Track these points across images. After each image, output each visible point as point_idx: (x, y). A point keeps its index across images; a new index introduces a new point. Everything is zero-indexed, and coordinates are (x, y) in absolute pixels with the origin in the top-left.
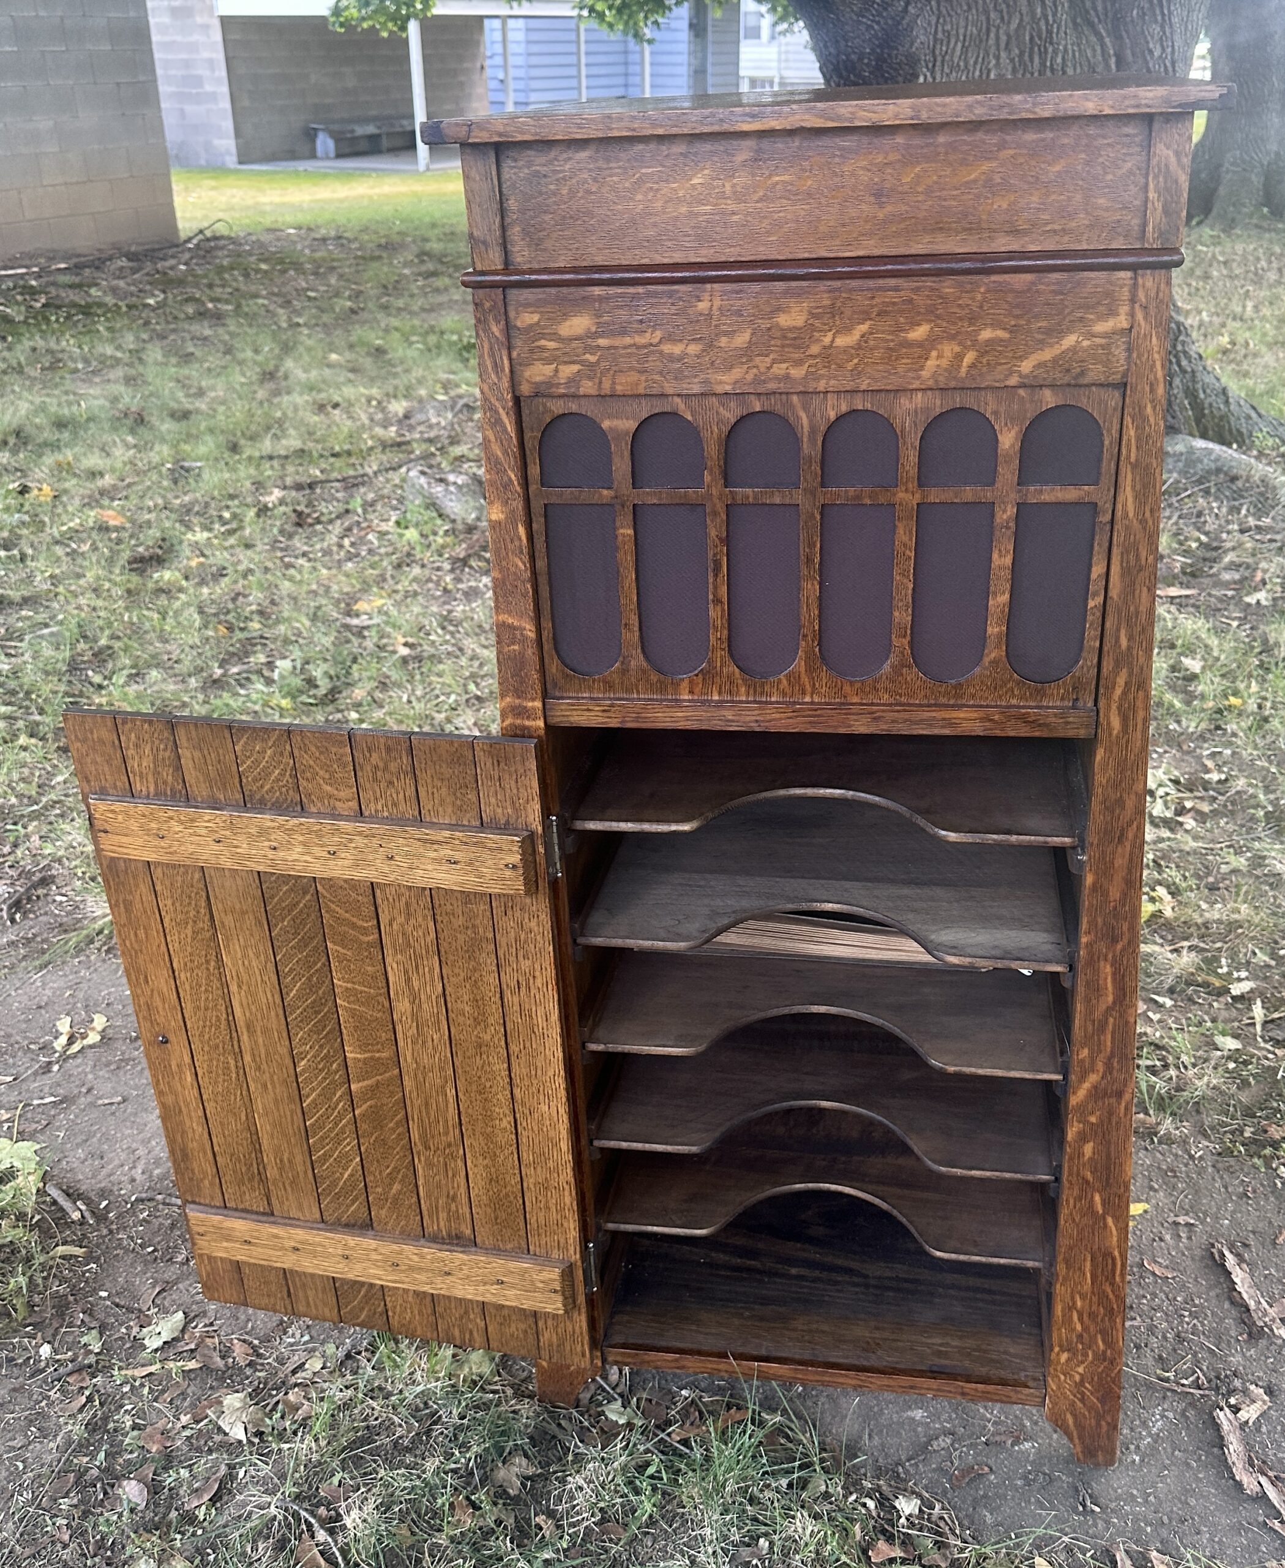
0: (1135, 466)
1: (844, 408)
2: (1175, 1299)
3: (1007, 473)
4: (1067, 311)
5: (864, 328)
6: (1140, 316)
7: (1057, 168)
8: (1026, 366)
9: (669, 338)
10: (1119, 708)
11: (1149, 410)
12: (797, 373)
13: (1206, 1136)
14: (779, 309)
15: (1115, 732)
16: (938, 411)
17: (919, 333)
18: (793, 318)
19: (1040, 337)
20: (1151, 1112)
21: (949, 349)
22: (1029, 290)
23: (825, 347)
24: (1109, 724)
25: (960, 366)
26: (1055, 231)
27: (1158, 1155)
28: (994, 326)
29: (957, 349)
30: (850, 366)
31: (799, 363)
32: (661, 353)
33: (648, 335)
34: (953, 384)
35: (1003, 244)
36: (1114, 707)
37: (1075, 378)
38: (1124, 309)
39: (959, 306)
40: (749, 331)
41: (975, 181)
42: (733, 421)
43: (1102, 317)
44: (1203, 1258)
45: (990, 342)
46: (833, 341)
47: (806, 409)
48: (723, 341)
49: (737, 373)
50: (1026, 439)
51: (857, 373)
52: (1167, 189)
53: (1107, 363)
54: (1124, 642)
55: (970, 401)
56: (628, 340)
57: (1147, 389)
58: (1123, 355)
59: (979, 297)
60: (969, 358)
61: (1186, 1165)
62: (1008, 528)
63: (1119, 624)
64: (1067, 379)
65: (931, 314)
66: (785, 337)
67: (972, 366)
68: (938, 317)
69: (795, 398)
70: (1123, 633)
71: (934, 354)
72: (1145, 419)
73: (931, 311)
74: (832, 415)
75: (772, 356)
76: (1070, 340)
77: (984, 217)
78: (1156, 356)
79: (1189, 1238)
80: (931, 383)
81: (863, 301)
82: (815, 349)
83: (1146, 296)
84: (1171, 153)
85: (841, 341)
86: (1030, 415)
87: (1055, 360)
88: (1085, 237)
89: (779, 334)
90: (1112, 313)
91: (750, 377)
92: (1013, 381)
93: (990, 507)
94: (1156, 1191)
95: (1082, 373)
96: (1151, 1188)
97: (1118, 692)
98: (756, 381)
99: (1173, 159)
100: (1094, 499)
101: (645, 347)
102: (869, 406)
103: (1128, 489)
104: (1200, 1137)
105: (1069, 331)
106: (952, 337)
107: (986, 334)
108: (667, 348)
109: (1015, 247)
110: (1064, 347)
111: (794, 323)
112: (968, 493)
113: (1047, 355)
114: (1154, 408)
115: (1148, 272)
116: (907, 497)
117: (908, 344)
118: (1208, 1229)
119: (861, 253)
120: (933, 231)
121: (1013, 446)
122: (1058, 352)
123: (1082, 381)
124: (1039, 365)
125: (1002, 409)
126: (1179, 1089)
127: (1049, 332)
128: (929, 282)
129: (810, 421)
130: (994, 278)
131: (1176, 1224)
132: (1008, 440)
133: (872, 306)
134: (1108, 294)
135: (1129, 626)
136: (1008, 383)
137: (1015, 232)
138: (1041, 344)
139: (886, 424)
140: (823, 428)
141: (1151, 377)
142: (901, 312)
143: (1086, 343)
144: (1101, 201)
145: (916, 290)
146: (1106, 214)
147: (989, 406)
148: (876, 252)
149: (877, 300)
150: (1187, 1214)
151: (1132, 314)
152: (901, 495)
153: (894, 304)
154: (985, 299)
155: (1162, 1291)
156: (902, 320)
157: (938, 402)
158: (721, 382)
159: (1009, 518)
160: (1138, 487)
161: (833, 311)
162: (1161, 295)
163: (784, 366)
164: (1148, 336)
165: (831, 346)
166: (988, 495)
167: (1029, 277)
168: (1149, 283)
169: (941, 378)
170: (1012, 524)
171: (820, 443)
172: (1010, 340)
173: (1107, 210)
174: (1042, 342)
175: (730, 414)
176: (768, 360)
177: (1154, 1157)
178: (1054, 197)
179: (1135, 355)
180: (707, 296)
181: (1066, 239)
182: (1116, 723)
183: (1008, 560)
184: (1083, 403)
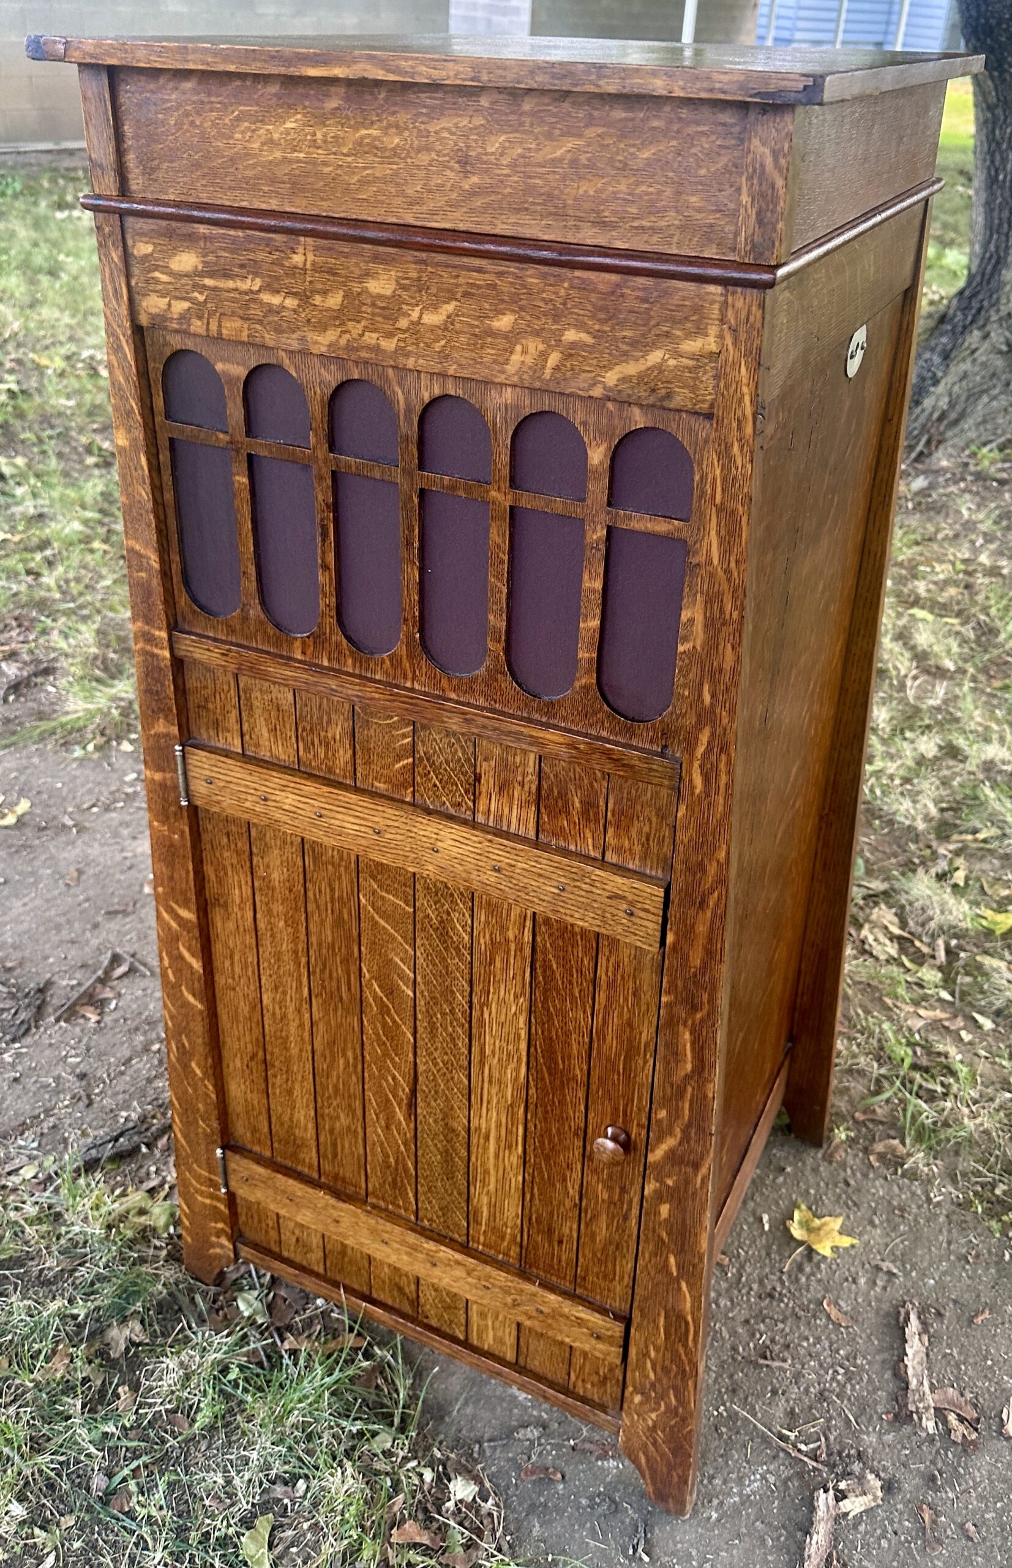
0: (721, 509)
1: (437, 392)
2: (837, 1351)
3: (597, 490)
4: (653, 323)
5: (450, 307)
6: (729, 341)
7: (646, 155)
8: (611, 378)
9: (268, 287)
10: (702, 766)
11: (736, 448)
12: (389, 345)
13: (954, 1181)
14: (367, 274)
15: (697, 791)
16: (527, 412)
17: (505, 322)
18: (381, 285)
19: (624, 347)
20: (908, 1141)
21: (534, 346)
22: (613, 293)
23: (412, 323)
24: (691, 781)
25: (544, 367)
26: (643, 228)
27: (896, 1189)
28: (580, 326)
29: (541, 347)
30: (438, 346)
31: (389, 335)
32: (261, 302)
33: (249, 281)
34: (537, 385)
35: (589, 236)
36: (696, 764)
37: (662, 399)
38: (713, 330)
39: (543, 299)
40: (341, 293)
41: (561, 160)
42: (334, 385)
43: (689, 335)
44: (888, 1314)
45: (573, 345)
46: (420, 317)
47: (400, 384)
48: (318, 300)
49: (331, 335)
50: (615, 456)
51: (444, 356)
52: (763, 195)
53: (694, 389)
54: (707, 698)
55: (558, 406)
56: (230, 284)
57: (735, 425)
58: (712, 383)
59: (562, 292)
60: (554, 359)
61: (919, 1207)
62: (599, 550)
63: (702, 677)
64: (652, 400)
65: (514, 303)
66: (374, 305)
67: (557, 368)
68: (522, 308)
69: (390, 371)
70: (706, 687)
71: (518, 348)
72: (731, 458)
73: (515, 299)
74: (427, 400)
75: (363, 323)
76: (655, 357)
77: (570, 202)
78: (745, 390)
79: (884, 1288)
80: (515, 379)
81: (447, 278)
82: (403, 323)
83: (736, 318)
84: (767, 151)
85: (430, 319)
86: (620, 433)
87: (641, 377)
88: (675, 239)
89: (369, 301)
90: (700, 331)
91: (343, 342)
92: (597, 392)
93: (578, 525)
94: (874, 1226)
95: (669, 396)
96: (871, 1223)
97: (701, 750)
98: (349, 348)
99: (769, 161)
100: (684, 535)
101: (246, 293)
102: (460, 393)
103: (713, 533)
104: (947, 1181)
105: (654, 346)
106: (537, 333)
107: (571, 335)
108: (266, 297)
109: (602, 241)
110: (649, 364)
111: (383, 292)
112: (559, 505)
113: (632, 369)
114: (742, 448)
115: (739, 290)
116: (501, 497)
117: (491, 333)
118: (909, 1284)
119: (447, 226)
120: (518, 211)
121: (601, 463)
122: (643, 368)
123: (666, 404)
124: (624, 380)
125: (591, 421)
126: (946, 1125)
127: (634, 343)
128: (513, 268)
129: (406, 399)
130: (578, 273)
131: (878, 1268)
132: (597, 455)
133: (457, 285)
134: (697, 309)
135: (713, 683)
136: (591, 393)
137: (602, 224)
138: (625, 356)
139: (477, 414)
140: (419, 409)
141: (739, 413)
142: (485, 296)
143: (672, 362)
144: (693, 199)
145: (500, 274)
146: (699, 216)
147: (578, 415)
148: (462, 227)
149: (461, 280)
150: (893, 1262)
151: (720, 336)
152: (494, 493)
153: (479, 287)
154: (568, 297)
155: (828, 1338)
156: (487, 306)
157: (527, 402)
158: (316, 343)
159: (599, 539)
160: (723, 533)
161: (420, 286)
162: (752, 319)
163: (375, 335)
164: (736, 365)
165: (418, 322)
166: (578, 511)
167: (614, 278)
168: (739, 304)
169: (525, 376)
170: (602, 547)
171: (416, 423)
172: (593, 346)
173: (699, 210)
174: (625, 353)
175: (332, 377)
176: (360, 326)
177: (890, 1189)
178: (644, 188)
179: (722, 384)
180: (301, 250)
181: (655, 239)
182: (698, 781)
183: (598, 585)
184: (673, 428)
